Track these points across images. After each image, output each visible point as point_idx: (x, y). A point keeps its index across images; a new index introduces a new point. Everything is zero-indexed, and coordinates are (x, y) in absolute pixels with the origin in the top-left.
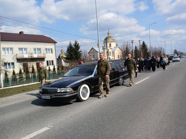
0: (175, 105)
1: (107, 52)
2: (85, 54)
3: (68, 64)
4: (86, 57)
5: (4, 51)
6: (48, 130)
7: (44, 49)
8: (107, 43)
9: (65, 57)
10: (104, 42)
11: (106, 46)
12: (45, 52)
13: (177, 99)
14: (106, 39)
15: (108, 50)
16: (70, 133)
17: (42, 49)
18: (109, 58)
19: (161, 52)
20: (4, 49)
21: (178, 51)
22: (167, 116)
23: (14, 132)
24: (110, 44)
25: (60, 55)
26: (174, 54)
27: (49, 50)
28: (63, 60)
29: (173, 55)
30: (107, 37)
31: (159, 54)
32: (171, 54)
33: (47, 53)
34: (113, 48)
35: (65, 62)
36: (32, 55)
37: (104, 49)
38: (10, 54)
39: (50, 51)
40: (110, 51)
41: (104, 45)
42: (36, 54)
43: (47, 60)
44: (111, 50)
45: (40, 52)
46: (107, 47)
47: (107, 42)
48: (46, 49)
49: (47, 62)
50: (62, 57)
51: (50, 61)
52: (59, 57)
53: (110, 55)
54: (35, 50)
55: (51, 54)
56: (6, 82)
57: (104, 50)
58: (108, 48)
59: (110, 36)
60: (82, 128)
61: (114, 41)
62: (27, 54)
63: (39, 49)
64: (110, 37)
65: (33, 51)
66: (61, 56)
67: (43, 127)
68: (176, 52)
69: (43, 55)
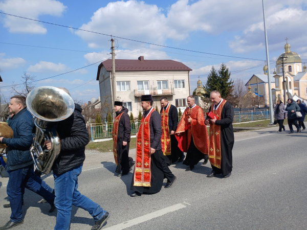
1: (284, 81)
2: (239, 87)
3: (209, 104)
4: (240, 92)
5: (119, 86)
6: (184, 209)
7: (172, 81)
8: (283, 66)
9: (204, 92)
10: (278, 64)
11: (281, 71)
12: (174, 86)
14: (282, 58)
15: (287, 78)
16: (219, 219)
17: (169, 81)
18: (288, 93)
20: (119, 83)
24: (290, 67)
25: (196, 89)
27: (179, 82)
28: (200, 98)
30: (284, 55)
33: (176, 87)
34: (295, 74)
35: (204, 101)
36: (155, 91)
37: (277, 77)
38: (126, 90)
39: (182, 84)
40: (290, 79)
41: (278, 70)
42: (160, 89)
43: (177, 98)
44: (292, 78)
45: (167, 87)
46: (283, 72)
47: (283, 63)
48: (175, 81)
49: (177, 101)
50: (199, 93)
51: (180, 100)
52: (194, 93)
53: (290, 88)
54: (159, 83)
55: (182, 89)
57: (277, 79)
58: (286, 74)
59: (289, 51)
60: (239, 215)
61: (298, 60)
62: (148, 89)
63: (165, 82)
64: (290, 54)
65: (156, 85)
66: (197, 92)
67: (176, 203)
69: (170, 91)
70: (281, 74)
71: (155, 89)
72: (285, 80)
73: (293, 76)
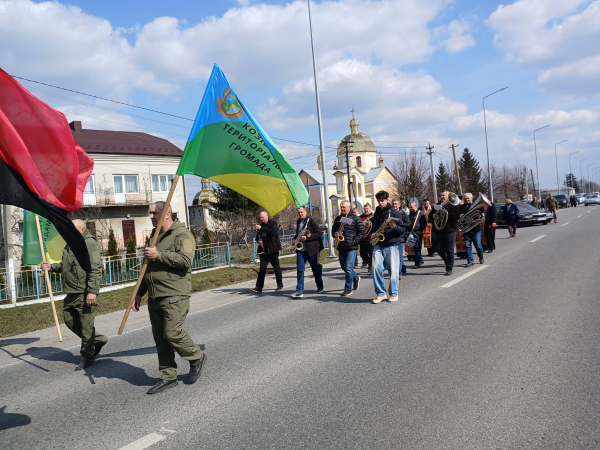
0: (573, 358)
1: (350, 183)
3: (225, 223)
6: (160, 443)
7: (147, 176)
8: (347, 157)
9: (214, 200)
10: (339, 153)
11: (345, 164)
12: (151, 186)
13: (580, 336)
14: (345, 143)
15: (353, 177)
17: (140, 177)
18: (356, 202)
19: (523, 183)
21: (578, 180)
22: (547, 393)
24: (358, 158)
25: (198, 194)
26: (566, 187)
27: (163, 178)
28: (207, 212)
29: (564, 190)
30: (348, 137)
31: (518, 188)
32: (555, 187)
33: (156, 189)
34: (367, 170)
35: (215, 217)
36: (110, 197)
37: (338, 174)
39: (168, 183)
40: (360, 179)
41: (340, 163)
42: (121, 191)
44: (362, 177)
45: (136, 188)
46: (348, 167)
47: (347, 152)
48: (155, 177)
50: (205, 201)
52: (196, 202)
53: (360, 195)
54: (118, 178)
56: (25, 285)
57: (339, 179)
58: (353, 171)
59: (357, 133)
61: (370, 148)
62: (92, 192)
63: (132, 178)
64: (359, 136)
65: (111, 184)
66: (201, 198)
67: (145, 434)
68: (571, 182)
69: (143, 198)
70: (345, 171)
71: (107, 192)
72: (351, 180)
73: (363, 173)
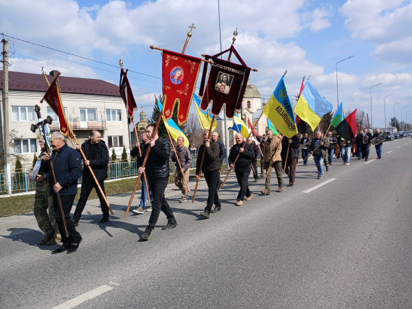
0: (392, 243)
2: (192, 124)
4: (194, 130)
5: (15, 114)
6: (109, 292)
7: (103, 110)
12: (105, 117)
13: (398, 229)
15: (245, 115)
16: (157, 299)
17: (98, 110)
19: (361, 123)
20: (15, 108)
21: (399, 122)
22: (374, 266)
23: (35, 294)
24: (249, 102)
25: (138, 124)
26: (391, 127)
27: (114, 112)
29: (389, 129)
31: (358, 126)
32: (383, 127)
33: (109, 120)
34: (254, 111)
36: (77, 123)
38: (27, 121)
39: (117, 116)
42: (85, 120)
43: (110, 135)
44: (251, 115)
45: (95, 118)
48: (108, 111)
49: (110, 139)
50: (142, 129)
51: (115, 138)
54: (82, 111)
55: (117, 122)
56: (18, 182)
58: (245, 111)
59: (248, 84)
60: (184, 289)
61: (257, 95)
63: (93, 111)
64: (249, 87)
65: (78, 114)
66: (139, 127)
67: (99, 285)
68: (394, 123)
69: (100, 125)
71: (75, 120)
72: (243, 117)
73: (252, 113)
